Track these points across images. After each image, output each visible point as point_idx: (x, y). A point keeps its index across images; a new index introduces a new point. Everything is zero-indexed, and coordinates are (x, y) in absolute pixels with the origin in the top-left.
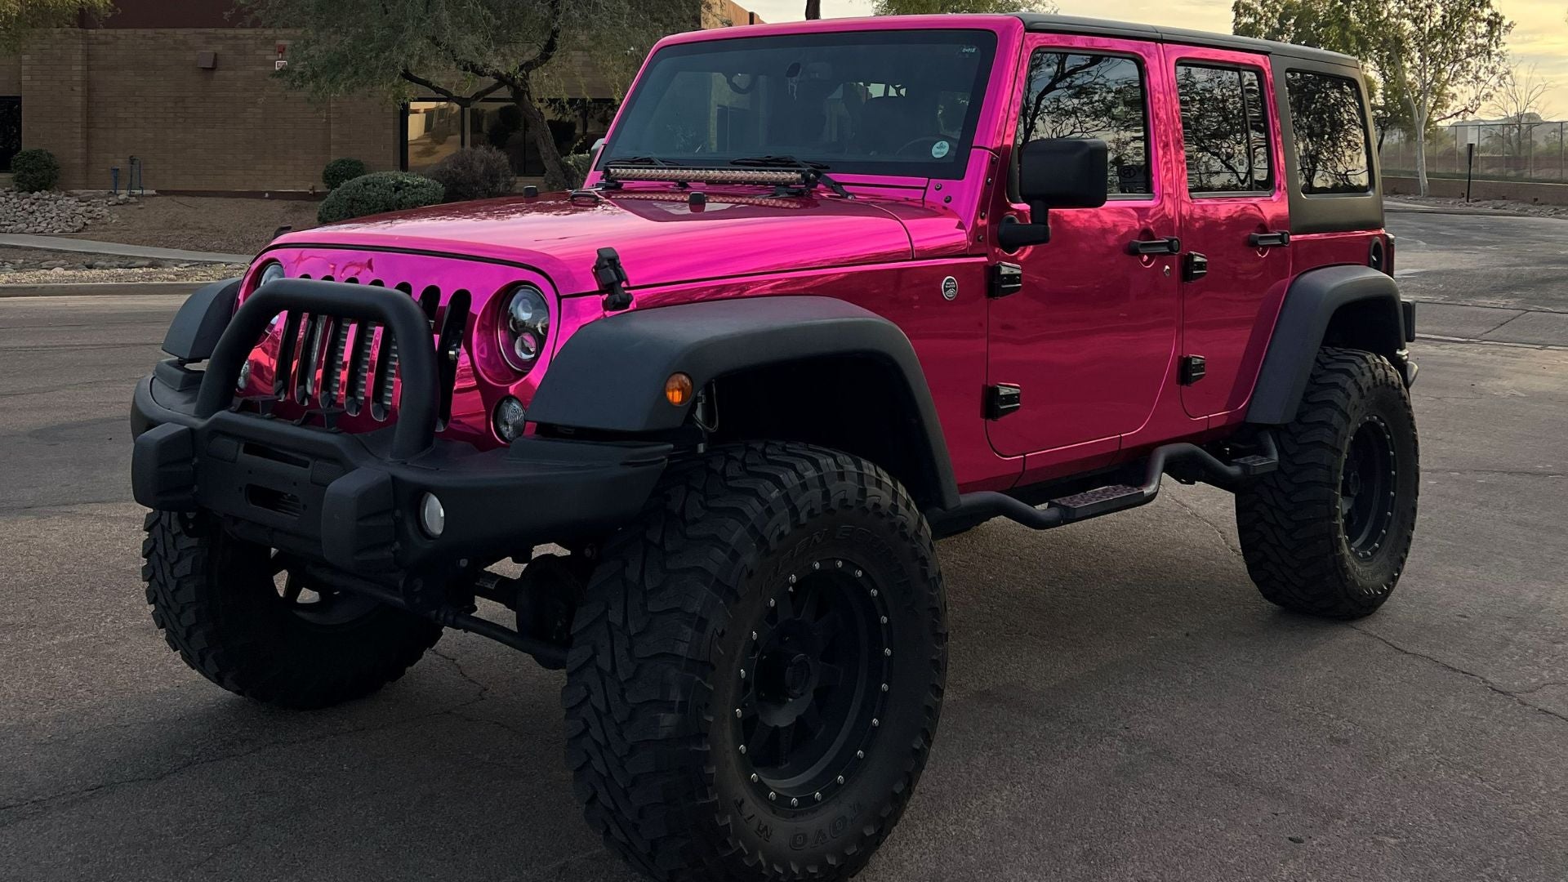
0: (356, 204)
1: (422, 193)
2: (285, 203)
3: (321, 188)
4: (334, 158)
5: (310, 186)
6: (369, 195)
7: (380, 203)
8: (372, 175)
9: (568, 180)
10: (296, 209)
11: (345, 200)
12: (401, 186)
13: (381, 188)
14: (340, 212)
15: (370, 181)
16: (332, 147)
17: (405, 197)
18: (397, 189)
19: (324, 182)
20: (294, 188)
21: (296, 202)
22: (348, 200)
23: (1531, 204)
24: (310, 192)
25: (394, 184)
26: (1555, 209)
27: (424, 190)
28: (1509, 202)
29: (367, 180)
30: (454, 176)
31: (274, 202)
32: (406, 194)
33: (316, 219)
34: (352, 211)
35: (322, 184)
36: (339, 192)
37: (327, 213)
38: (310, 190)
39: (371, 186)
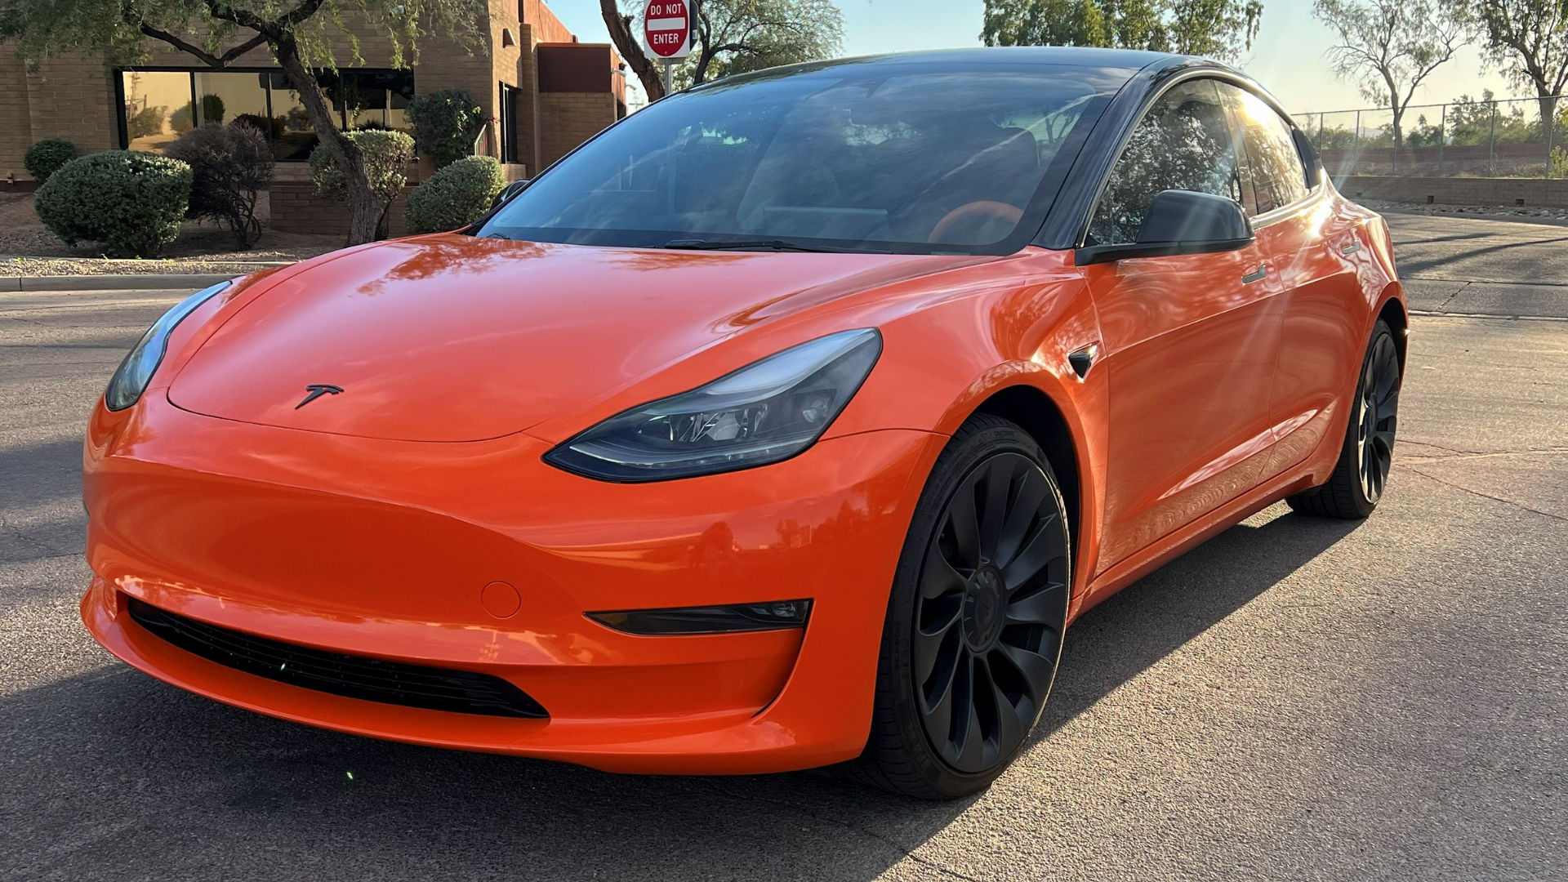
0: (84, 188)
1: (167, 176)
3: (24, 175)
4: (36, 139)
5: (9, 173)
6: (101, 177)
7: (116, 188)
8: (101, 154)
9: (350, 159)
11: (71, 184)
12: (140, 167)
13: (115, 169)
14: (66, 199)
15: (99, 160)
16: (33, 126)
17: (147, 180)
18: (136, 170)
19: (27, 167)
22: (74, 184)
24: (10, 181)
27: (169, 172)
29: (95, 159)
30: (202, 156)
32: (147, 176)
33: (34, 209)
34: (82, 197)
35: (25, 171)
36: (61, 174)
37: (48, 200)
38: (9, 178)
39: (103, 166)
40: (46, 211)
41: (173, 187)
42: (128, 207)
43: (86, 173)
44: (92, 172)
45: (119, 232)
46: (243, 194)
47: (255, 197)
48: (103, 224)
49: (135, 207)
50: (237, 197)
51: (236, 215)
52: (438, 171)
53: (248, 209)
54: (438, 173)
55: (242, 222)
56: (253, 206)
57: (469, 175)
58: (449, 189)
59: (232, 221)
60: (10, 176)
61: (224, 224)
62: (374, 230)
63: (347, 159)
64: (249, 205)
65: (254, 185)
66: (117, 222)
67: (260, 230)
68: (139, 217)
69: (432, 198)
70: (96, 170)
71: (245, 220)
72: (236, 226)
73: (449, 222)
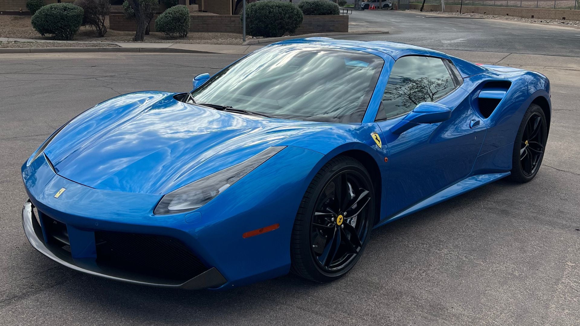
0: (48, 16)
1: (75, 12)
2: (10, 16)
3: (25, 10)
5: (20, 9)
6: (53, 13)
7: (59, 16)
8: (53, 5)
9: (137, 6)
10: (15, 19)
11: (43, 15)
13: (58, 10)
14: (42, 20)
15: (52, 7)
17: (68, 14)
18: (65, 10)
19: (27, 7)
20: (13, 10)
21: (15, 16)
23: (483, 14)
24: (21, 12)
25: (63, 8)
26: (493, 16)
27: (76, 10)
28: (475, 14)
30: (87, 5)
31: (6, 16)
32: (69, 12)
33: (31, 23)
34: (47, 19)
35: (25, 8)
36: (40, 11)
37: (36, 20)
38: (20, 11)
39: (54, 9)
40: (35, 24)
41: (77, 16)
42: (62, 23)
43: (48, 11)
44: (50, 11)
45: (59, 31)
46: (101, 17)
47: (104, 18)
48: (54, 29)
49: (65, 23)
50: (99, 19)
51: (98, 25)
52: (166, 10)
53: (102, 23)
54: (167, 11)
55: (100, 27)
56: (104, 22)
57: (177, 12)
58: (170, 17)
59: (97, 27)
60: (21, 10)
61: (94, 28)
62: (145, 31)
63: (136, 7)
64: (102, 21)
65: (104, 14)
66: (59, 28)
67: (106, 30)
68: (66, 26)
69: (164, 20)
70: (52, 10)
71: (101, 27)
72: (98, 29)
73: (170, 28)
